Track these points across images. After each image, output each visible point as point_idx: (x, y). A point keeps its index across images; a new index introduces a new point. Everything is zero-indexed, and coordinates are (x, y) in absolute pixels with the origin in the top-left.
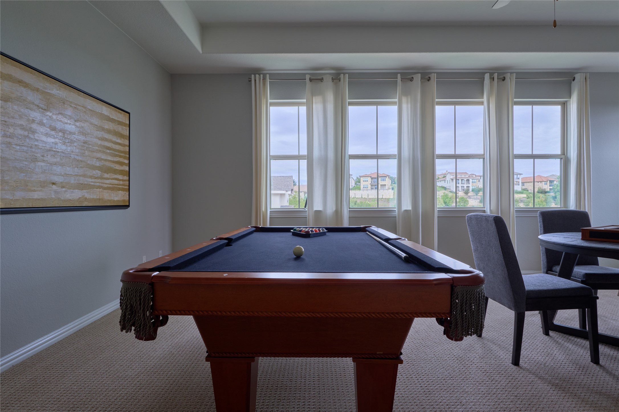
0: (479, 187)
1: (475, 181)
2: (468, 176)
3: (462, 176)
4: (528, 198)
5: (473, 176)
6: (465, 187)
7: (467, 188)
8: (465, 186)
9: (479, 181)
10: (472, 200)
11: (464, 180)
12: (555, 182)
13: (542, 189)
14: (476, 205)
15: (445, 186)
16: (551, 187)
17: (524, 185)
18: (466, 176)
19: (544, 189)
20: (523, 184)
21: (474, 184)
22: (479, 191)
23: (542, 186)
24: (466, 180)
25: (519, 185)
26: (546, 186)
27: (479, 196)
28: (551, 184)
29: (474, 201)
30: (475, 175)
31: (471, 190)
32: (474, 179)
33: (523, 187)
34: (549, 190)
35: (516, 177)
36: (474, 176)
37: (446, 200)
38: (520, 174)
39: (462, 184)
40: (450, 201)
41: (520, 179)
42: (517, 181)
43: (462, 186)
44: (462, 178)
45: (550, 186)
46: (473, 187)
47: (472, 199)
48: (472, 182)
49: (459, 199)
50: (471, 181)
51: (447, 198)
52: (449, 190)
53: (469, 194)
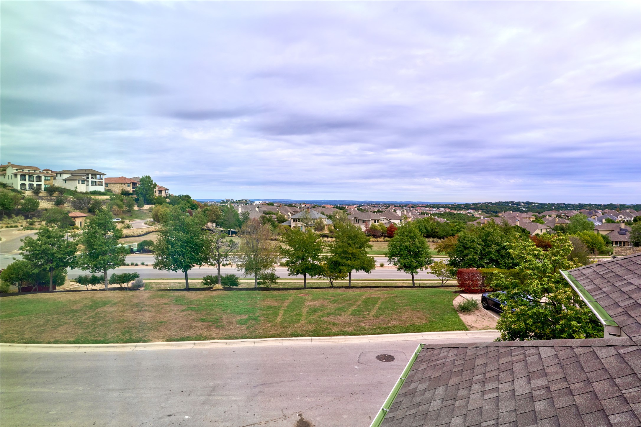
0: (55, 185)
1: (49, 178)
2: (39, 172)
3: (30, 171)
4: (111, 200)
5: (48, 172)
6: (35, 186)
7: (38, 187)
8: (35, 183)
9: (55, 179)
10: (44, 202)
11: (34, 176)
12: (138, 185)
13: (126, 191)
14: (50, 208)
15: (5, 182)
16: (134, 190)
17: (108, 186)
18: (36, 172)
19: (128, 191)
20: (107, 184)
21: (48, 182)
22: (55, 191)
23: (126, 188)
24: (36, 177)
25: (102, 186)
26: (130, 188)
27: (55, 197)
28: (134, 186)
29: (47, 203)
30: (52, 171)
31: (43, 189)
32: (48, 176)
33: (107, 188)
34: (132, 192)
35: (99, 177)
36: (50, 172)
37: (4, 201)
38: (104, 174)
39: (30, 180)
40: (10, 203)
41: (104, 179)
42: (100, 182)
43: (30, 184)
44: (30, 173)
45: (133, 188)
46: (47, 186)
47: (44, 200)
48: (45, 180)
49: (26, 200)
50: (43, 178)
51: (6, 199)
52: (10, 188)
53: (41, 195)
